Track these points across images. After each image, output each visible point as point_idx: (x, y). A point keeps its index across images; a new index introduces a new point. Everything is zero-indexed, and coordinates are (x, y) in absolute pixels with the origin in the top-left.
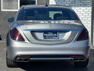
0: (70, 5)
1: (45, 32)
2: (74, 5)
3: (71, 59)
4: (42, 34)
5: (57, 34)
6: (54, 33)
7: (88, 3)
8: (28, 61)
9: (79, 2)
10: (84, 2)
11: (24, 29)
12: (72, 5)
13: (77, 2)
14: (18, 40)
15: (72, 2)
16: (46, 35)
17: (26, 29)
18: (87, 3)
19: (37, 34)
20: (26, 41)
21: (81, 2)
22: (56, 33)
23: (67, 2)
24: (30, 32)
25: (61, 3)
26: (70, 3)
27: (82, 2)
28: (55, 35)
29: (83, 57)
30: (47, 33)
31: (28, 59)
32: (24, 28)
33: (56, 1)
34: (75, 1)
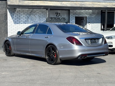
0: (25, 22)
2: (27, 22)
4: (89, 41)
6: (94, 40)
11: (81, 37)
12: (26, 22)
14: (76, 45)
15: (26, 20)
16: (91, 41)
20: (83, 45)
21: (33, 20)
22: (95, 40)
23: (22, 20)
24: (84, 39)
25: (17, 21)
26: (24, 21)
30: (92, 40)
31: (86, 57)
33: (13, 19)
34: (28, 20)
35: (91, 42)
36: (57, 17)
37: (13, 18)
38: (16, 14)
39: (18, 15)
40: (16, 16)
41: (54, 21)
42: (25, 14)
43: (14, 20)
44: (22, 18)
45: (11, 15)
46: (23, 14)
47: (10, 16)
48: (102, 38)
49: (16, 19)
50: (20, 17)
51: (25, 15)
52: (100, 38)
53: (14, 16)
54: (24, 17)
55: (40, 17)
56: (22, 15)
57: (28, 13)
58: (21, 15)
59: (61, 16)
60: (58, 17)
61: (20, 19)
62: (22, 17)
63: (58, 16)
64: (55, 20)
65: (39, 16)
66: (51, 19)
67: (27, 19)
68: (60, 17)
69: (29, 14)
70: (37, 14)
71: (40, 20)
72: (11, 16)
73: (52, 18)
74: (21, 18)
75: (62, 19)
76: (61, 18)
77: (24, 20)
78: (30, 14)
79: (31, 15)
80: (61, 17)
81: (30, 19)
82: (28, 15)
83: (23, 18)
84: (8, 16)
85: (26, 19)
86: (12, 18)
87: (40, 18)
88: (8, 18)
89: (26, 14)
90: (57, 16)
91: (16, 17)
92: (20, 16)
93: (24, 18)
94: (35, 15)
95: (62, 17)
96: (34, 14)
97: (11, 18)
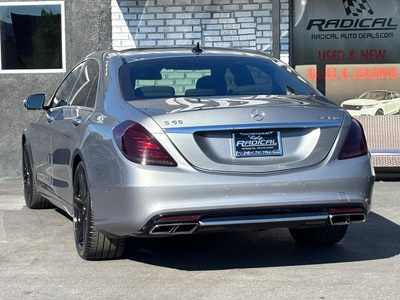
1: (239, 134)
3: (326, 217)
4: (231, 142)
5: (276, 141)
6: (266, 137)
7: (246, 44)
8: (191, 232)
9: (215, 39)
10: (234, 38)
11: (171, 125)
13: (210, 39)
14: (149, 164)
15: (193, 39)
16: (243, 143)
17: (178, 126)
18: (244, 43)
19: (214, 143)
21: (225, 38)
22: (274, 137)
23: (175, 40)
24: (191, 136)
26: (185, 42)
27: (229, 38)
28: (272, 142)
29: (360, 210)
30: (246, 138)
31: (193, 226)
32: (170, 122)
33: (137, 36)
34: (203, 37)
35: (239, 148)
36: (351, 17)
37: (133, 30)
38: (150, 10)
39: (159, 16)
40: (150, 23)
41: (334, 36)
42: (187, 8)
43: (139, 41)
44: (175, 32)
45: (129, 17)
46: (180, 9)
47: (124, 23)
48: (321, 128)
49: (150, 36)
50: (165, 25)
51: (189, 16)
52: (308, 130)
53: (140, 23)
54: (183, 25)
55: (259, 20)
56: (178, 16)
57: (202, 7)
58: (171, 16)
59: (371, 12)
60: (355, 19)
61: (165, 34)
62: (175, 26)
63: (353, 10)
64: (339, 34)
65: (256, 18)
66: (320, 26)
67: (199, 35)
68: (365, 14)
69: (206, 8)
70: (245, 7)
71: (259, 34)
72: (128, 21)
73: (323, 21)
74: (172, 29)
75: (377, 26)
76: (370, 23)
77: (184, 38)
78: (213, 8)
79: (215, 15)
80: (370, 16)
81: (211, 33)
82: (201, 15)
83: (178, 29)
84: (114, 23)
85: (193, 32)
86: (133, 33)
87: (259, 27)
88: (114, 30)
89: (192, 9)
90: (348, 11)
91: (147, 25)
92: (165, 20)
93: (186, 29)
94: (237, 14)
95: (374, 17)
96: (232, 7)
97: (127, 29)
